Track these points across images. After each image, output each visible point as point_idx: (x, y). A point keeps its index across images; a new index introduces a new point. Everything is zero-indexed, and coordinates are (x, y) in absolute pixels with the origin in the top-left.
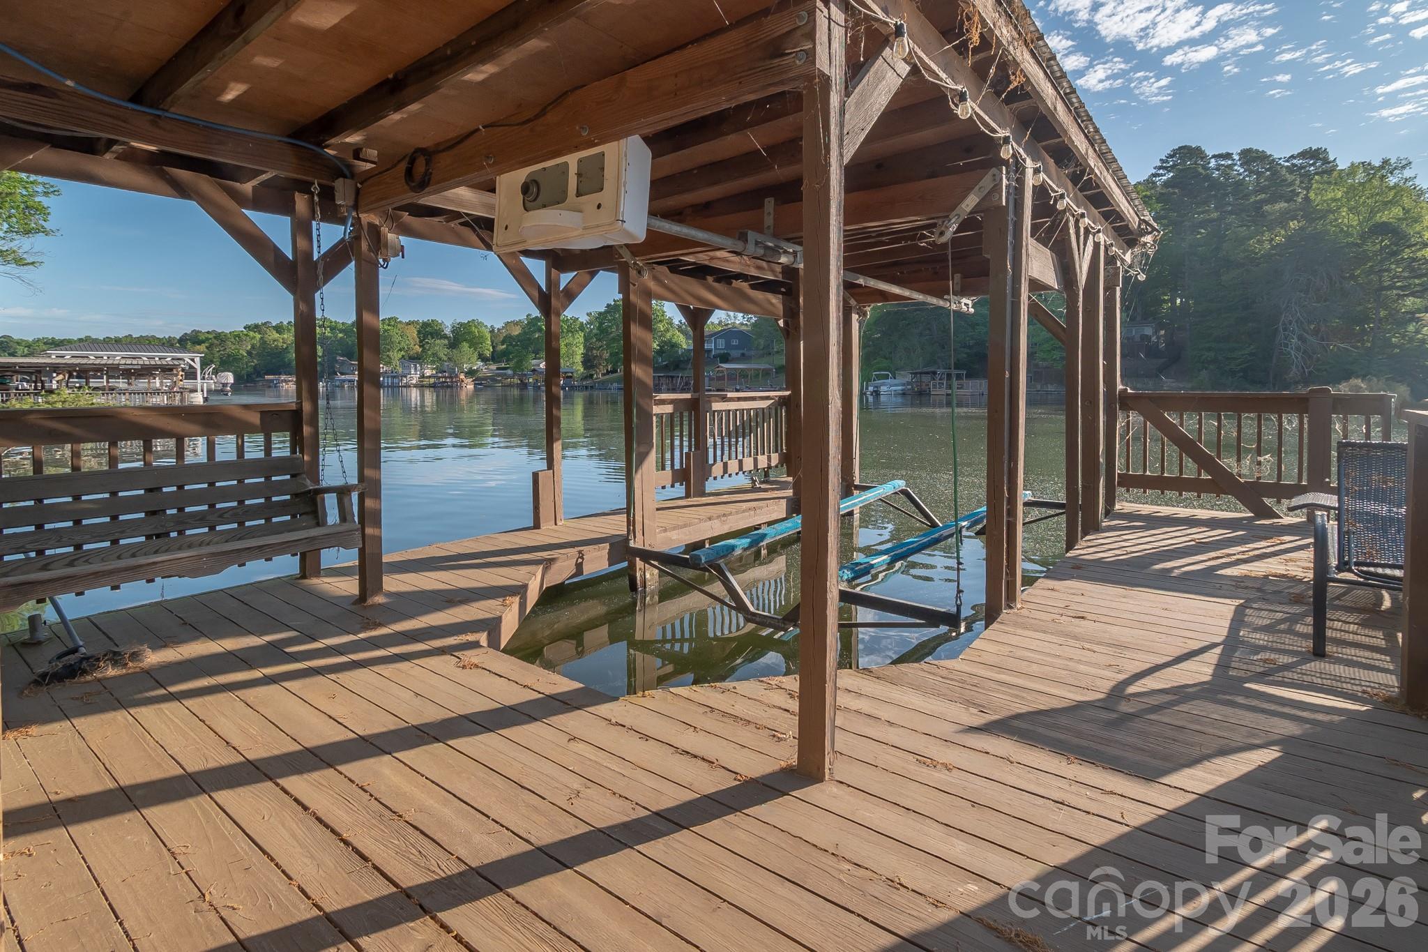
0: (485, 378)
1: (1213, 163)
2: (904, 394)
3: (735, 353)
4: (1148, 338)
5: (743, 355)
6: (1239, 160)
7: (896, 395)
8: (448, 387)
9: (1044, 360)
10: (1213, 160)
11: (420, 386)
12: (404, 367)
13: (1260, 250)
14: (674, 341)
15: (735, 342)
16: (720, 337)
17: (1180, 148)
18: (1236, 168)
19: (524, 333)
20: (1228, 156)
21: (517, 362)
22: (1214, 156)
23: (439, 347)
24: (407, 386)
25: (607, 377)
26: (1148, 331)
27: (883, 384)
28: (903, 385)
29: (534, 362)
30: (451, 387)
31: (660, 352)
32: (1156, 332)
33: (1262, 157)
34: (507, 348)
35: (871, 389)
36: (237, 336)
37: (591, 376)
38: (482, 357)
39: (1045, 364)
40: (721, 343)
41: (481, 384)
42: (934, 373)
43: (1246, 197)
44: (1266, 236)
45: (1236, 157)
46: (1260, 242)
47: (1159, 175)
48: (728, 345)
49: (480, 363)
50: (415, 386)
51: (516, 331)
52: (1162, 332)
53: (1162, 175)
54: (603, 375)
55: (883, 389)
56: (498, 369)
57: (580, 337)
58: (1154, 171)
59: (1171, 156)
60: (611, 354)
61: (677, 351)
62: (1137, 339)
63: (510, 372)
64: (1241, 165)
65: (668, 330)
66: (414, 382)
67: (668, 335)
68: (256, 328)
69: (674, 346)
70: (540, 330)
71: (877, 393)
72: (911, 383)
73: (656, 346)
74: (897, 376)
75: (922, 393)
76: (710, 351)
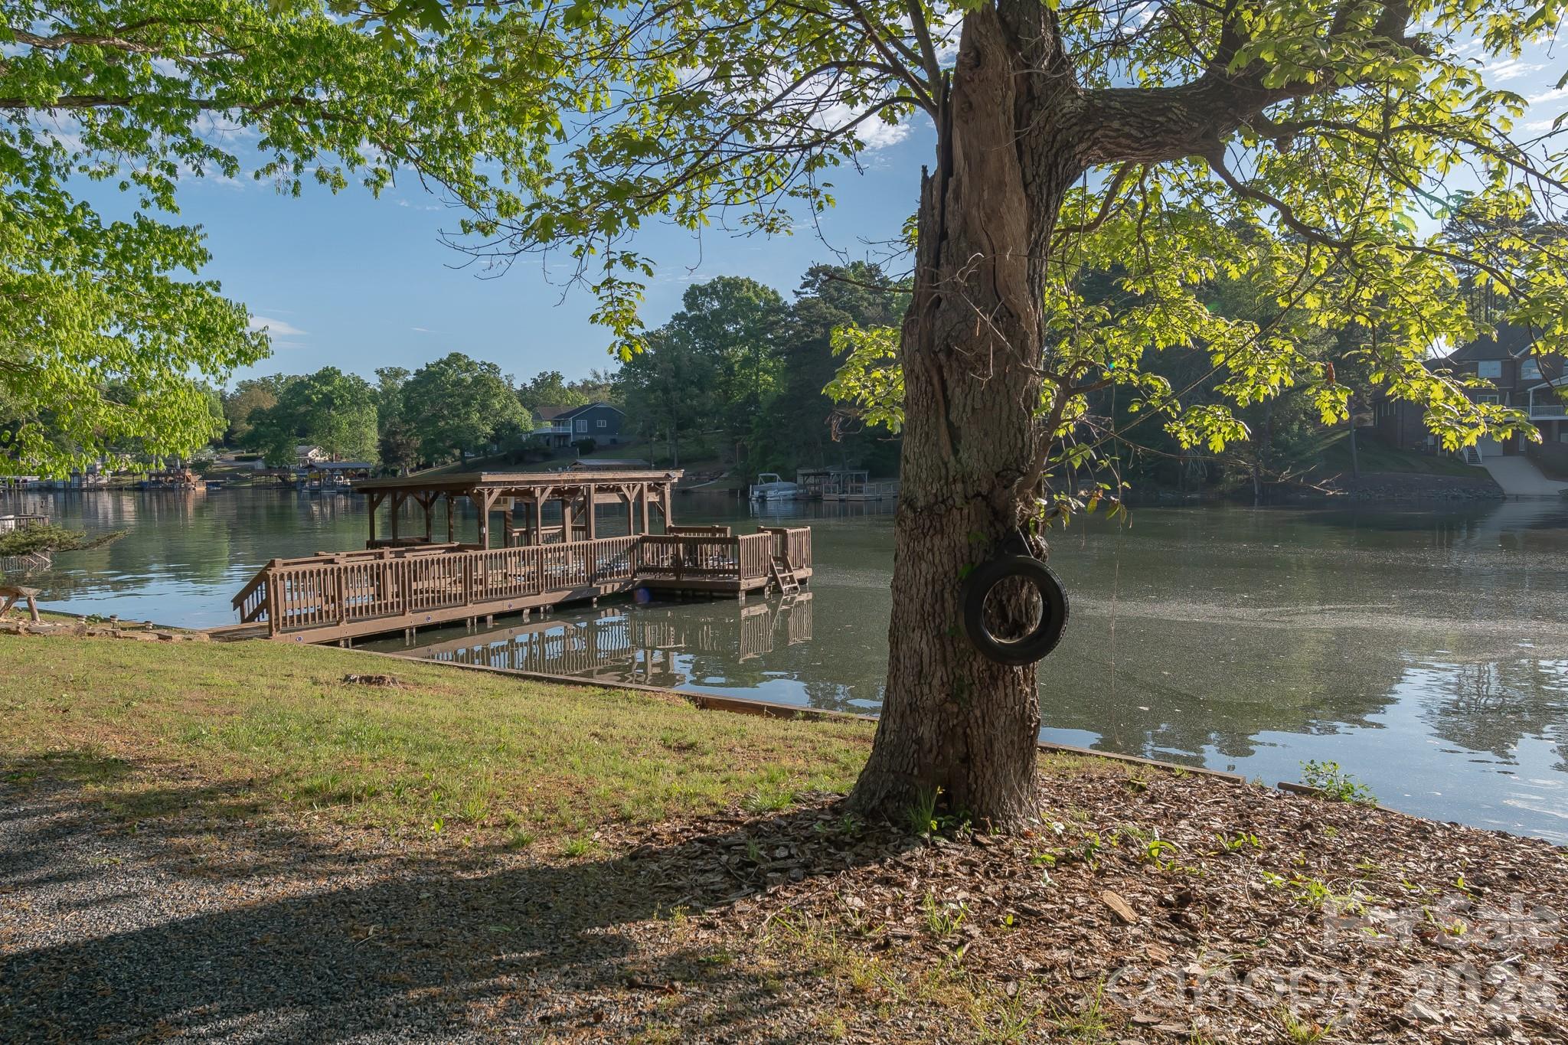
0: (222, 475)
2: (796, 499)
3: (602, 440)
5: (614, 441)
7: (786, 502)
8: (167, 489)
14: (515, 421)
15: (602, 424)
16: (581, 417)
19: (283, 406)
21: (273, 451)
24: (98, 489)
25: (418, 473)
27: (771, 489)
28: (795, 488)
29: (298, 449)
30: (172, 490)
31: (495, 439)
34: (256, 430)
35: (756, 493)
37: (394, 472)
40: (583, 425)
41: (217, 485)
42: (828, 475)
48: (592, 427)
49: (210, 452)
50: (108, 489)
51: (269, 403)
54: (412, 471)
55: (770, 493)
56: (243, 461)
57: (372, 412)
60: (424, 442)
61: (520, 439)
63: (260, 465)
65: (506, 407)
66: (104, 481)
67: (506, 412)
69: (514, 428)
70: (308, 401)
71: (763, 499)
72: (804, 486)
73: (488, 429)
74: (788, 477)
75: (816, 498)
76: (566, 436)
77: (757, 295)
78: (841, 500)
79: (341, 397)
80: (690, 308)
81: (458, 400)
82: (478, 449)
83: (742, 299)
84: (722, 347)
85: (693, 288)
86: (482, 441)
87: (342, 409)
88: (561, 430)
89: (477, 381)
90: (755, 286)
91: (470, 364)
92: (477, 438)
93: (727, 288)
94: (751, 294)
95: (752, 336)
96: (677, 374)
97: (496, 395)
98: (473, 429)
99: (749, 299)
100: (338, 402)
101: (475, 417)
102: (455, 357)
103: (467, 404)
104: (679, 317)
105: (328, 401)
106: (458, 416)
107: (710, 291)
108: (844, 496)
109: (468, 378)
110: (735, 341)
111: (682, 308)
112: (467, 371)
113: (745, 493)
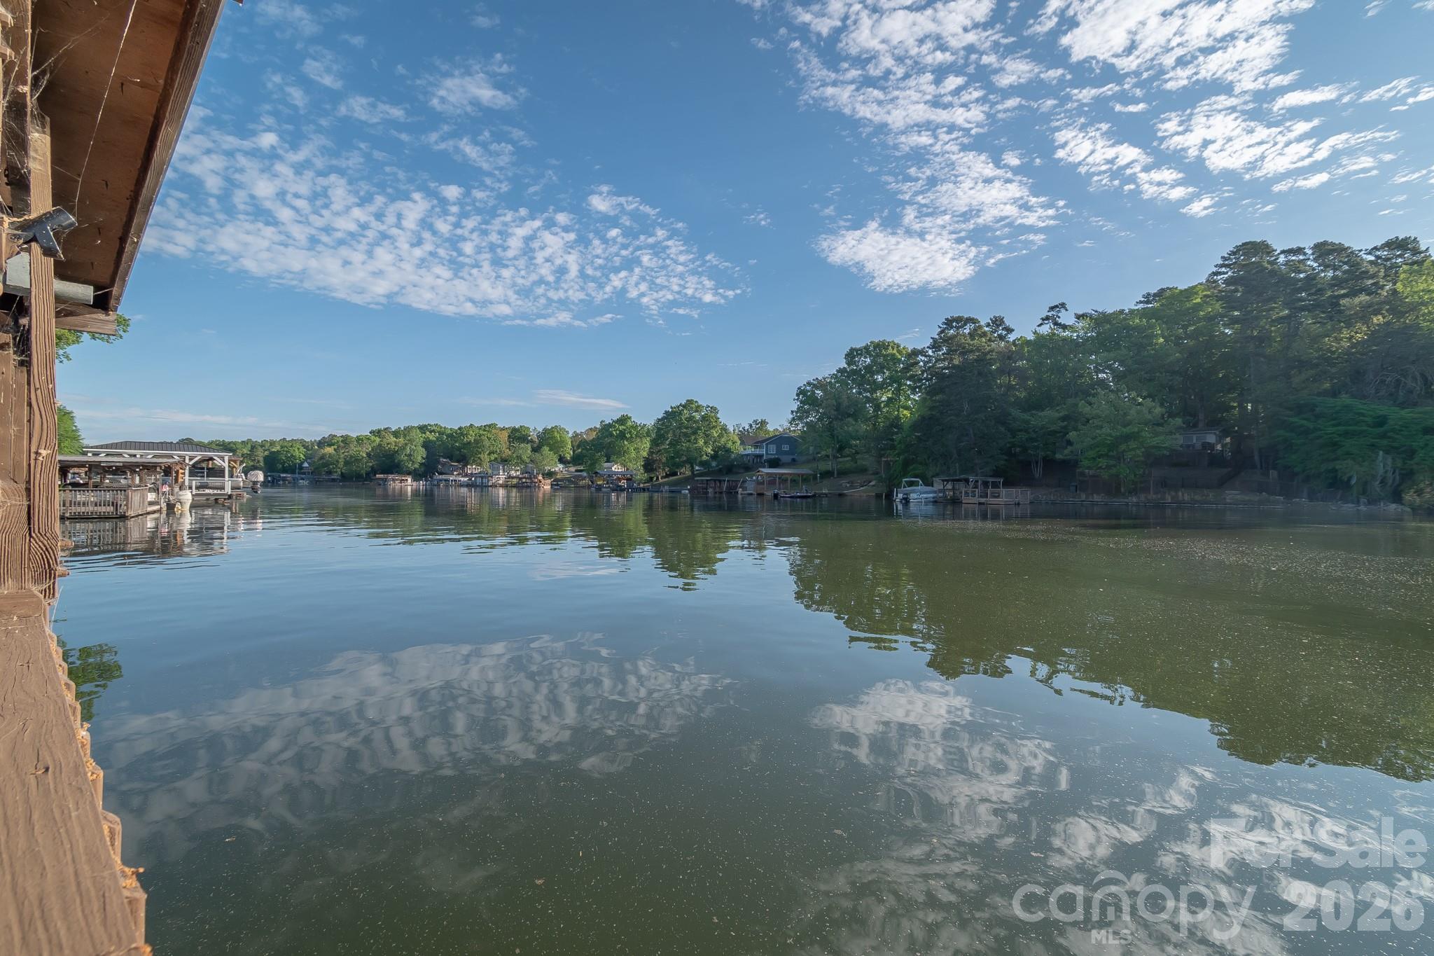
0: (563, 480)
1: (1282, 259)
2: (936, 502)
3: (785, 459)
4: (1211, 446)
5: (794, 460)
6: (1313, 254)
7: (926, 503)
8: (528, 487)
9: (1089, 468)
10: (1282, 256)
11: (505, 486)
12: (493, 469)
13: (1338, 349)
14: (729, 445)
15: (786, 448)
16: (770, 443)
17: (1244, 244)
18: (1309, 263)
19: (598, 438)
20: (1299, 251)
21: (591, 465)
22: (1283, 252)
23: (526, 451)
24: (494, 486)
25: (666, 480)
26: (1211, 439)
27: (914, 492)
28: (935, 492)
29: (606, 465)
30: (531, 487)
31: (714, 457)
32: (1220, 439)
33: (1339, 249)
34: (584, 452)
35: (900, 496)
36: (359, 440)
37: (651, 479)
38: (562, 460)
39: (1091, 472)
40: (773, 449)
41: (557, 485)
42: (967, 481)
43: (1320, 291)
44: (1345, 333)
45: (1309, 252)
46: (1338, 340)
47: (1220, 273)
48: (779, 450)
49: (561, 466)
50: (501, 486)
51: (592, 436)
52: (1228, 440)
53: (1224, 273)
54: (662, 478)
55: (913, 496)
56: (577, 471)
58: (1215, 270)
59: (1233, 253)
60: (668, 458)
61: (731, 456)
62: (1198, 446)
63: (584, 474)
64: (1315, 260)
65: (722, 436)
66: (501, 482)
67: (723, 440)
68: (377, 433)
69: (728, 451)
70: (611, 435)
71: (906, 501)
72: (943, 491)
73: (709, 450)
74: (928, 483)
75: (955, 502)
76: (761, 456)
77: (899, 352)
78: (980, 504)
79: (630, 432)
80: (849, 364)
81: (689, 431)
82: (702, 464)
83: (888, 355)
84: (873, 391)
85: (852, 350)
86: (705, 458)
87: (630, 440)
88: (758, 451)
89: (704, 418)
90: (898, 346)
91: (698, 406)
92: (701, 456)
93: (878, 348)
94: (895, 351)
95: (895, 382)
96: (838, 408)
97: (714, 427)
98: (699, 450)
99: (894, 354)
100: (628, 436)
101: (701, 442)
102: (690, 402)
103: (695, 433)
104: (841, 371)
105: (622, 435)
106: (689, 441)
107: (866, 351)
108: (983, 500)
109: (697, 416)
110: (881, 386)
111: (843, 365)
112: (696, 411)
113: (889, 496)
